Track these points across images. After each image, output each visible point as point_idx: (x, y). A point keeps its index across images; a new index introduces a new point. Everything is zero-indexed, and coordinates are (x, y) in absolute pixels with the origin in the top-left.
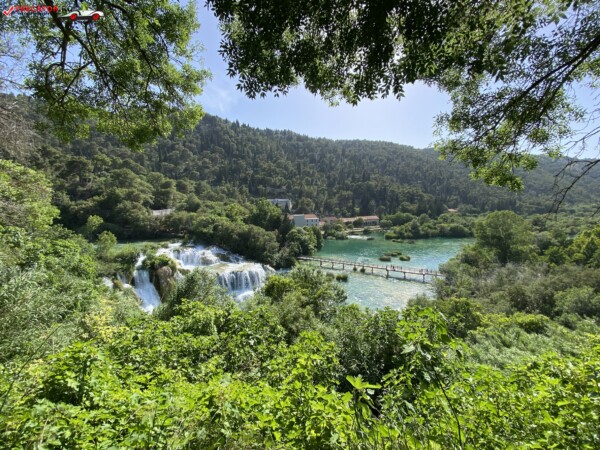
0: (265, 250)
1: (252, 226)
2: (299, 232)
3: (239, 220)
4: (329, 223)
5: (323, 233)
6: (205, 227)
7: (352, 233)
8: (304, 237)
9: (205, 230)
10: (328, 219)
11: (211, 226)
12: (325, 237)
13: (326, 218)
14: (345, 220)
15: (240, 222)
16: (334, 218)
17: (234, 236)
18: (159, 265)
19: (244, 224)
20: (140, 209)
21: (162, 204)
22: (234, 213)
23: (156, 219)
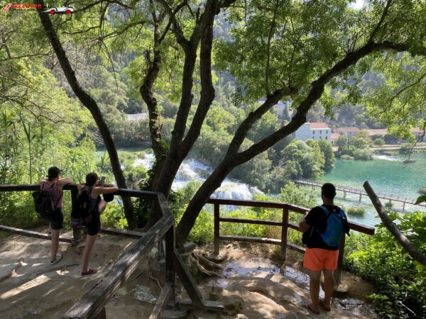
2: (300, 147)
3: (222, 129)
4: (345, 136)
5: (335, 149)
7: (381, 152)
8: (305, 155)
10: (345, 130)
12: (338, 156)
13: (341, 129)
14: (372, 132)
15: (223, 132)
16: (355, 129)
17: (215, 149)
18: (137, 177)
19: (228, 134)
20: (115, 113)
21: (137, 107)
22: (217, 119)
23: (131, 125)
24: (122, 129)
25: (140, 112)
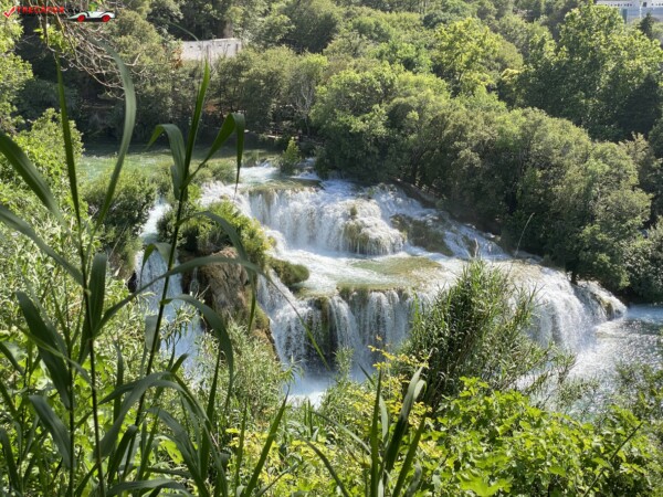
0: (587, 217)
1: (536, 114)
3: (481, 89)
6: (358, 110)
9: (358, 124)
11: (381, 110)
15: (485, 98)
17: (462, 154)
18: (213, 238)
19: (502, 105)
20: (142, 37)
21: (210, 19)
22: (465, 58)
23: (192, 75)
24: (165, 87)
25: (221, 35)
